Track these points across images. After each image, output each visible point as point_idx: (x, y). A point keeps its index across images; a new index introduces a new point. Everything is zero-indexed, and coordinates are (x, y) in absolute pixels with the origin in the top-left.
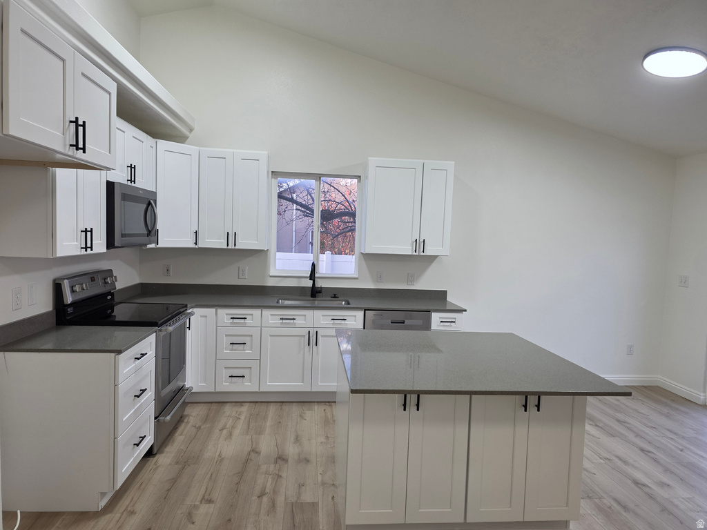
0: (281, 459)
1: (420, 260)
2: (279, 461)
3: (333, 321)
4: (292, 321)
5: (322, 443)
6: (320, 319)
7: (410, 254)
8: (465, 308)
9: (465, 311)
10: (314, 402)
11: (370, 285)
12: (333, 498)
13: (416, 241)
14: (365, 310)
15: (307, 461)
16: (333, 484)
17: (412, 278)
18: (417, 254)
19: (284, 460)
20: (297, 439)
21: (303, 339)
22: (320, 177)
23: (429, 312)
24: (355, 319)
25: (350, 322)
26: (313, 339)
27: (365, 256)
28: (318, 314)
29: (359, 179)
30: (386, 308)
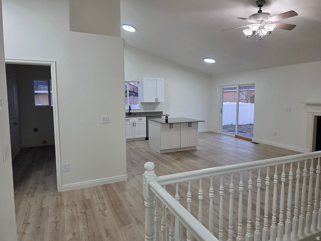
3: (139, 120)
7: (155, 102)
11: (143, 111)
13: (156, 99)
14: (146, 117)
17: (154, 109)
21: (132, 125)
22: (128, 82)
23: (161, 116)
24: (144, 119)
25: (143, 120)
26: (134, 125)
27: (142, 103)
28: (135, 118)
29: (139, 82)
30: (151, 116)
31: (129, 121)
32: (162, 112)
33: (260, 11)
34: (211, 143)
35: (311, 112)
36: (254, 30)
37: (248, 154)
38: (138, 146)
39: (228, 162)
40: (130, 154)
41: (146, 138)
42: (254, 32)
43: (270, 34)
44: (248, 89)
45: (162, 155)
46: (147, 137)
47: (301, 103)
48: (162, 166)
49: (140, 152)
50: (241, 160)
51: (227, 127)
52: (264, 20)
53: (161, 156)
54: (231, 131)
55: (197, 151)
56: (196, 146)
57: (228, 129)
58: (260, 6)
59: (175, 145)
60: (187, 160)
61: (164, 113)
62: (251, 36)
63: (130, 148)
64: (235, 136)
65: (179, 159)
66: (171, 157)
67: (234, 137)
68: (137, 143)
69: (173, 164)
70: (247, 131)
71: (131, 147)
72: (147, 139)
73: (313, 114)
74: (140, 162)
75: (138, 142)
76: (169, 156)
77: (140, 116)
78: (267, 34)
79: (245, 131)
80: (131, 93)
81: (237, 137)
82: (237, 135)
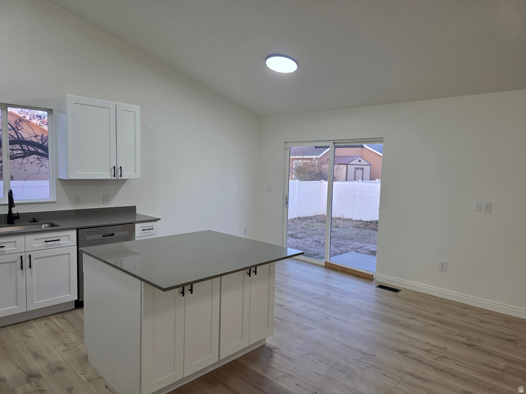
0: (31, 376)
1: (116, 182)
2: (31, 379)
3: (46, 244)
4: (1, 249)
5: (64, 351)
6: (33, 243)
7: (110, 178)
8: (159, 218)
9: (160, 219)
10: (29, 320)
12: (106, 387)
13: (114, 167)
14: (77, 230)
15: (61, 369)
16: (99, 377)
17: (106, 199)
18: (115, 178)
19: (36, 376)
20: (36, 356)
21: (14, 264)
22: (7, 107)
23: (133, 224)
24: (69, 238)
25: (64, 241)
26: (26, 263)
27: (62, 181)
29: (50, 111)
30: (95, 224)
31: (4, 249)
41: (75, 301)
46: (80, 300)
61: (140, 213)
64: (324, 264)
67: (321, 266)
72: (79, 304)
77: (53, 227)
80: (32, 149)
81: (330, 267)
82: (328, 261)
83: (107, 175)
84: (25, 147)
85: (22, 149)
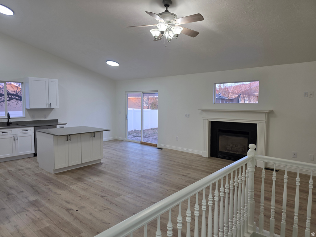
1: (49, 110)
3: (22, 132)
4: (6, 133)
7: (46, 108)
9: (67, 124)
10: (17, 159)
11: (30, 119)
13: (48, 104)
14: (34, 127)
17: (45, 116)
18: (48, 108)
21: (11, 139)
22: (6, 82)
23: (56, 125)
24: (31, 130)
25: (29, 131)
26: (16, 138)
27: (27, 109)
28: (17, 130)
29: (22, 83)
30: (41, 125)
31: (8, 133)
32: (57, 121)
33: (167, 11)
34: (117, 153)
35: (205, 117)
36: (162, 30)
37: (156, 162)
38: (21, 166)
39: (137, 174)
40: (8, 181)
42: (162, 33)
43: (177, 37)
44: (149, 96)
45: (56, 175)
46: (36, 153)
47: (198, 109)
48: (56, 193)
49: (23, 175)
50: (149, 169)
51: (131, 132)
52: (171, 21)
53: (55, 178)
54: (136, 136)
55: (103, 165)
56: (101, 159)
57: (133, 134)
58: (167, 6)
59: (75, 161)
60: (91, 178)
61: (59, 122)
62: (159, 37)
63: (8, 171)
64: (140, 142)
65: (79, 179)
66: (69, 177)
68: (21, 162)
69: (71, 188)
70: (150, 136)
71: (10, 169)
72: (35, 155)
73: (207, 120)
74: (22, 192)
75: (22, 160)
76: (66, 177)
77: (24, 126)
78: (174, 36)
79: (148, 136)
80: (13, 97)
81: (142, 143)
82: (142, 141)
83: (45, 107)
84: (10, 96)
85: (9, 97)
